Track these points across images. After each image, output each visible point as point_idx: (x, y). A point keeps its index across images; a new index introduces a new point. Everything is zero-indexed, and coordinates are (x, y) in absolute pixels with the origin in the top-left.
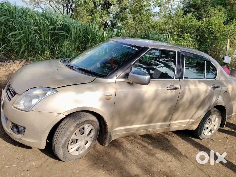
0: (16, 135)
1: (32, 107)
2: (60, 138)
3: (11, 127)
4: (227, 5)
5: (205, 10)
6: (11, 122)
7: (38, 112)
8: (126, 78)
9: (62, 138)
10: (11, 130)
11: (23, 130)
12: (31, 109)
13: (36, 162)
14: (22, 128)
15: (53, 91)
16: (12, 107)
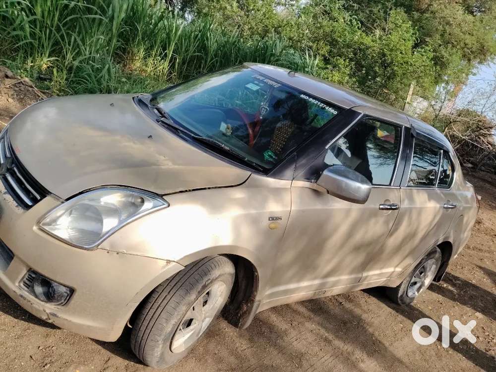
0: (43, 303)
1: (103, 239)
2: (162, 320)
3: (23, 278)
4: (413, 9)
5: (370, 11)
6: (27, 266)
7: (118, 253)
8: (313, 181)
9: (167, 321)
10: (22, 285)
11: (66, 293)
12: (99, 245)
13: (82, 368)
14: (63, 290)
15: (159, 201)
16: (35, 228)
